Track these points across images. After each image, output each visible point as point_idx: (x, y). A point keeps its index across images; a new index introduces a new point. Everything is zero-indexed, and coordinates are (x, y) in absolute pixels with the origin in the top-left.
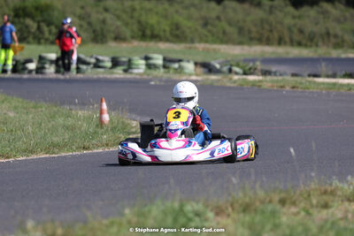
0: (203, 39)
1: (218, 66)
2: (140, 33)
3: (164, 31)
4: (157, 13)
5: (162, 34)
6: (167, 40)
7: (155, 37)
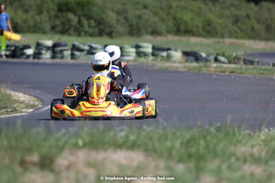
0: (232, 35)
1: (204, 55)
2: (175, 28)
3: (197, 27)
4: (191, 11)
5: (195, 29)
6: (199, 35)
7: (188, 32)
